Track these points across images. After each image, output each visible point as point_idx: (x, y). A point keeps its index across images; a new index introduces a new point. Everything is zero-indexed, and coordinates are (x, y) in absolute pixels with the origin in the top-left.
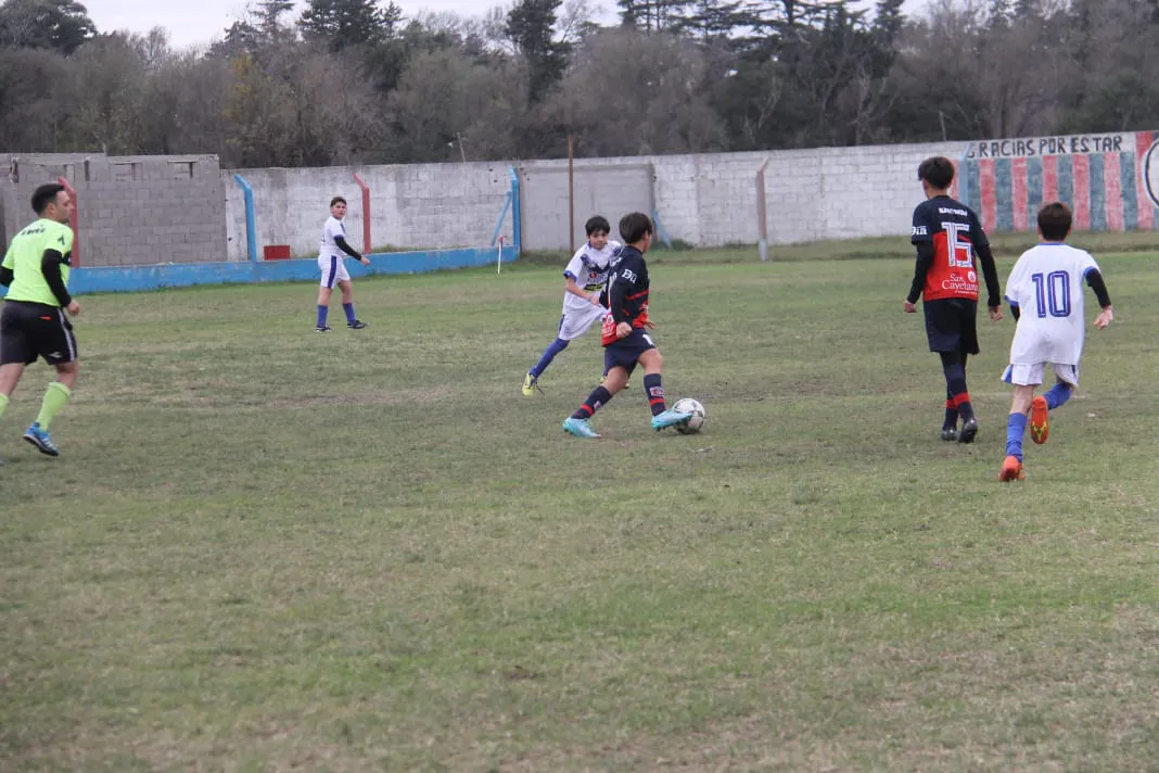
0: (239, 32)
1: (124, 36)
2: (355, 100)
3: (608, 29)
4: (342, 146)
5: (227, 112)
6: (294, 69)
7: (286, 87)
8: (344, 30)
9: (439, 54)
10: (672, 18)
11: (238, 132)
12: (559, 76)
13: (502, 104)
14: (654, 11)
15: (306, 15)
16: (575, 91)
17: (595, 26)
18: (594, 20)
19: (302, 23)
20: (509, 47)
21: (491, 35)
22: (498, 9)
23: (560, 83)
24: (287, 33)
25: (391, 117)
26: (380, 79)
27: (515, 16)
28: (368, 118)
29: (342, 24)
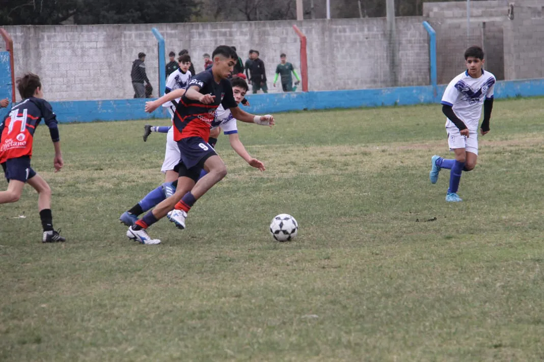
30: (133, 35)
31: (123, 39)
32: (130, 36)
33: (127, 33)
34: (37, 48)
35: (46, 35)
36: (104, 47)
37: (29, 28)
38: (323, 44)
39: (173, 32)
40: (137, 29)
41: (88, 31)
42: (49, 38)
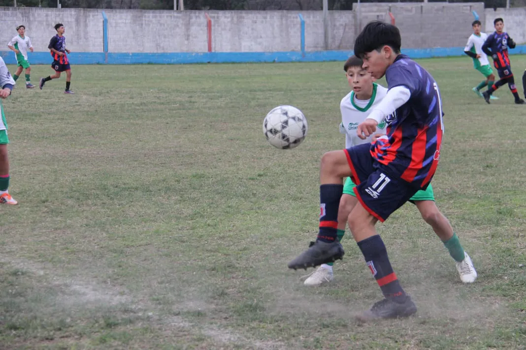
30: (151, 17)
31: (144, 19)
32: (149, 17)
33: (146, 14)
34: (86, 21)
35: (91, 14)
36: (130, 23)
37: (80, 10)
38: (282, 24)
39: (179, 15)
40: (153, 13)
41: (120, 13)
42: (93, 16)
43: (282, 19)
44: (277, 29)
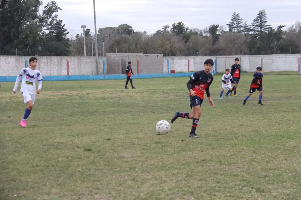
0: (158, 31)
1: (140, 32)
2: (181, 44)
3: (227, 32)
4: (178, 52)
5: (158, 46)
6: (170, 38)
7: (168, 42)
8: (179, 32)
9: (196, 36)
10: (239, 30)
11: (159, 50)
12: (218, 40)
13: (207, 45)
14: (235, 29)
15: (172, 29)
16: (221, 43)
17: (224, 31)
18: (224, 30)
19: (171, 30)
20: (208, 35)
21: (205, 33)
22: (206, 28)
23: (218, 42)
24: (168, 32)
25: (187, 47)
26: (185, 40)
27: (210, 29)
28: (183, 47)
29: (178, 30)
43: (78, 60)
44: (76, 65)
